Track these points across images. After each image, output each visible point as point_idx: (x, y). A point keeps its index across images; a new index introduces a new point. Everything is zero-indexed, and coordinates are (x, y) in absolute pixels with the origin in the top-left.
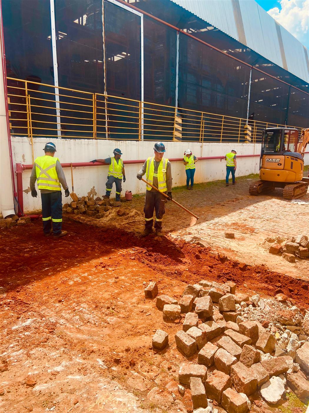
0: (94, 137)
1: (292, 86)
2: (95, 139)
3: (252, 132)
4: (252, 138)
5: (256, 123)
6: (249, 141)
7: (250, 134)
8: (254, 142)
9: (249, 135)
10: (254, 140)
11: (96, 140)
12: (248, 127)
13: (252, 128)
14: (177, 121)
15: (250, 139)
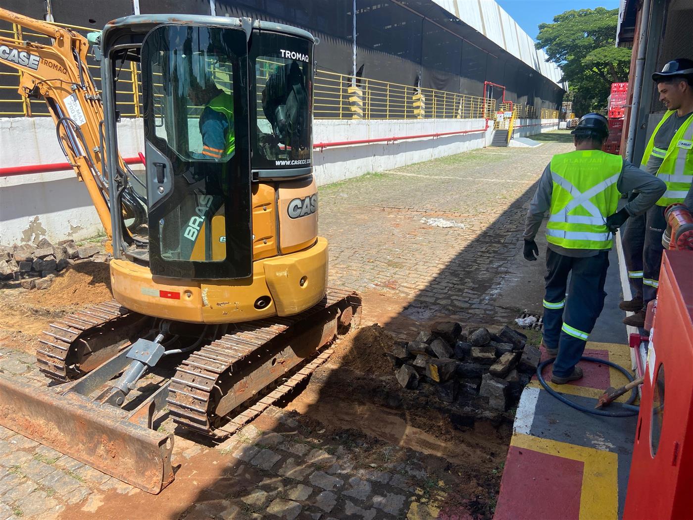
0: (25, 112)
1: (426, 18)
2: (28, 116)
3: (364, 99)
4: (364, 110)
5: (370, 83)
6: (359, 115)
7: (361, 104)
8: (368, 117)
9: (358, 105)
10: (368, 114)
11: (30, 118)
12: (356, 91)
13: (364, 93)
14: (219, 79)
15: (361, 112)
